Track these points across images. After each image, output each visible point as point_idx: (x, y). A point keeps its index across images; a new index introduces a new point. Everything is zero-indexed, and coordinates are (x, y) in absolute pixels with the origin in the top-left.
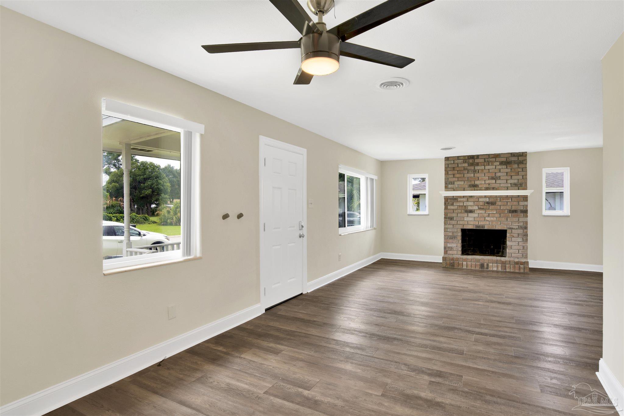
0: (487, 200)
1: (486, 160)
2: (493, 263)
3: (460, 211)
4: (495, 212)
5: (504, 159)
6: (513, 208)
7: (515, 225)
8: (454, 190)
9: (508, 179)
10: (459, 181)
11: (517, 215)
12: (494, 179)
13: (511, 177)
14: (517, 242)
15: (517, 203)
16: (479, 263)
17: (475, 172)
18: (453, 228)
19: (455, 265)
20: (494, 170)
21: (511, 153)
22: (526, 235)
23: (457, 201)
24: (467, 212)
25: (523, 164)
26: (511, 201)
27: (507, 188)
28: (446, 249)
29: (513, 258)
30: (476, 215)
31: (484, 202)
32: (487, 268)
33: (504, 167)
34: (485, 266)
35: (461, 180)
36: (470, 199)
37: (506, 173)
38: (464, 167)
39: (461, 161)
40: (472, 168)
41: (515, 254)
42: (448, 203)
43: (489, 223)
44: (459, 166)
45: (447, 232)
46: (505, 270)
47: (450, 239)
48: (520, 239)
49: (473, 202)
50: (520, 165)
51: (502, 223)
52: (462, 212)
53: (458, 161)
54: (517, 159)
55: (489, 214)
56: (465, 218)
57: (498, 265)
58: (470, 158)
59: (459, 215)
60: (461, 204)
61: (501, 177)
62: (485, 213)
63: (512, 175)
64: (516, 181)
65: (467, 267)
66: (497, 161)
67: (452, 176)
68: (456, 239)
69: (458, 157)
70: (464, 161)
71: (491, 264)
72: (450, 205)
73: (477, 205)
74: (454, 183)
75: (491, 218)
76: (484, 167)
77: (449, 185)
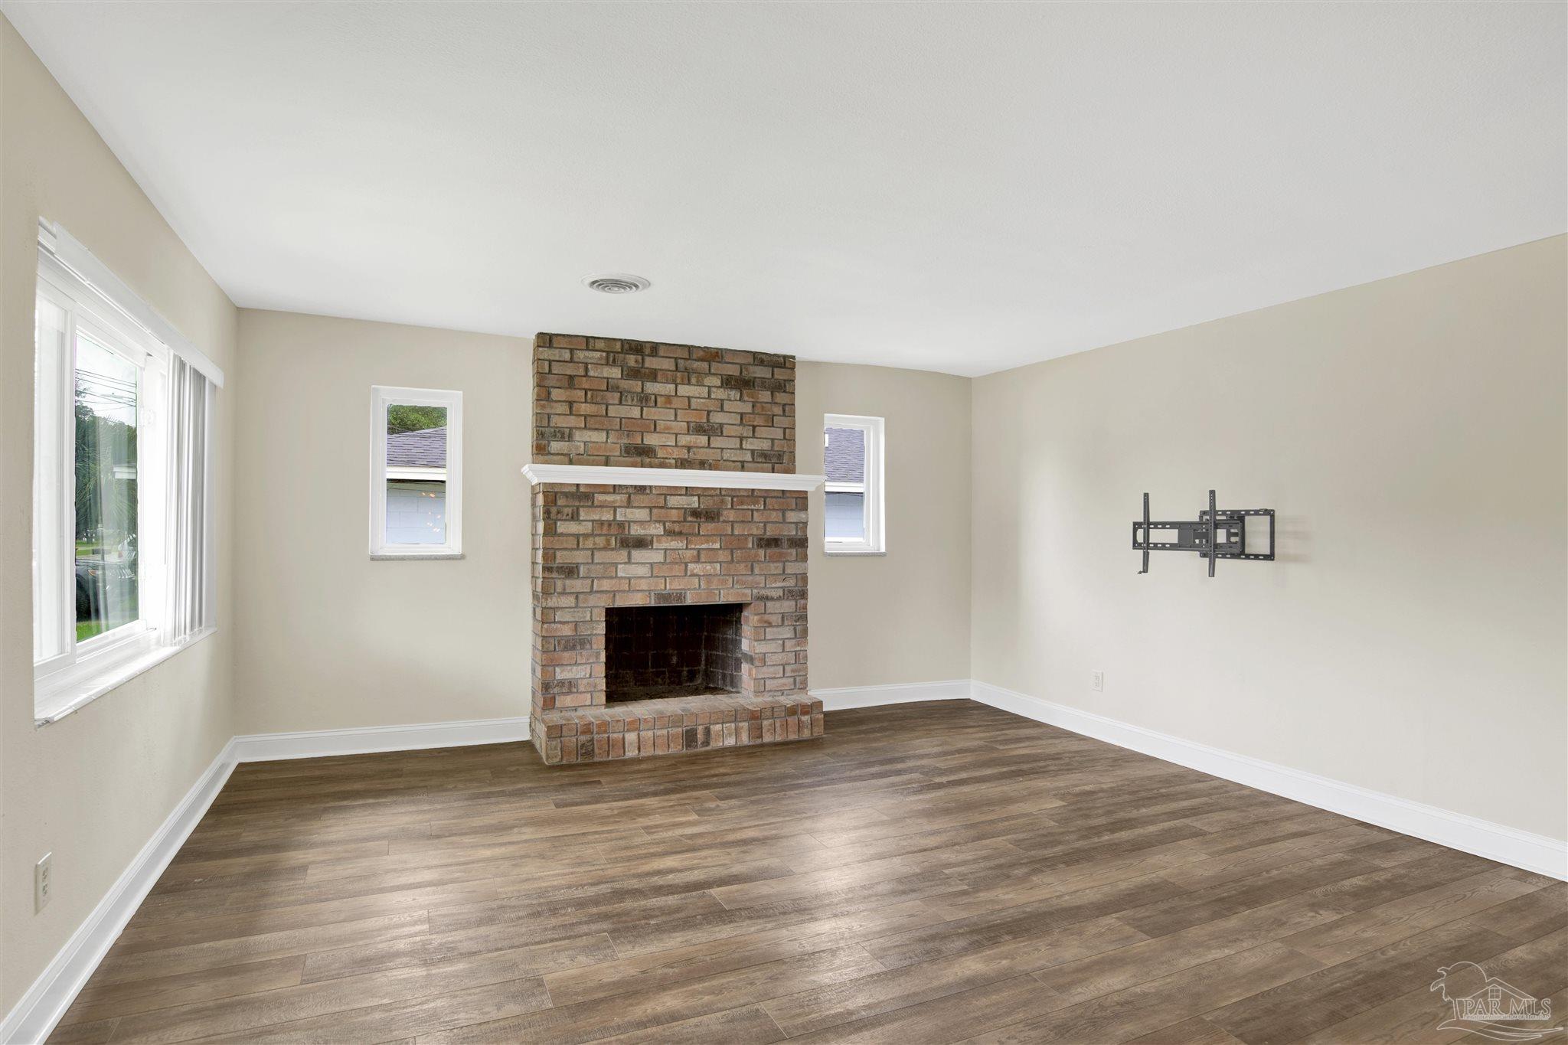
0: (694, 502)
1: (681, 363)
2: (723, 723)
3: (600, 541)
4: (717, 546)
5: (733, 370)
6: (769, 534)
7: (774, 585)
8: (571, 462)
9: (745, 435)
10: (590, 429)
11: (781, 555)
12: (704, 431)
13: (754, 432)
14: (781, 642)
15: (781, 514)
16: (680, 730)
17: (644, 404)
18: (577, 606)
19: (597, 751)
20: (704, 400)
21: (754, 354)
22: (802, 617)
23: (590, 504)
24: (628, 546)
25: (785, 391)
26: (762, 507)
27: (743, 467)
28: (548, 692)
29: (771, 693)
30: (656, 556)
31: (683, 510)
32: (707, 743)
33: (734, 394)
34: (700, 736)
35: (597, 427)
36: (638, 499)
37: (739, 417)
38: (608, 378)
39: (598, 354)
40: (636, 385)
41: (775, 681)
42: (558, 512)
43: (700, 585)
44: (591, 373)
45: (555, 622)
46: (759, 741)
47: (566, 649)
48: (787, 632)
49: (648, 510)
50: (777, 394)
51: (737, 582)
52: (609, 545)
53: (587, 353)
54: (770, 376)
55: (699, 551)
56: (620, 566)
57: (741, 724)
58: (631, 349)
59: (599, 557)
60: (607, 516)
61: (725, 426)
62: (687, 548)
63: (755, 423)
64: (765, 445)
65: (639, 751)
66: (714, 374)
67: (563, 408)
68: (588, 647)
69: (587, 338)
70: (607, 358)
71: (718, 727)
72: (564, 517)
73: (660, 522)
74: (570, 438)
75: (704, 565)
76: (672, 386)
77: (552, 443)
